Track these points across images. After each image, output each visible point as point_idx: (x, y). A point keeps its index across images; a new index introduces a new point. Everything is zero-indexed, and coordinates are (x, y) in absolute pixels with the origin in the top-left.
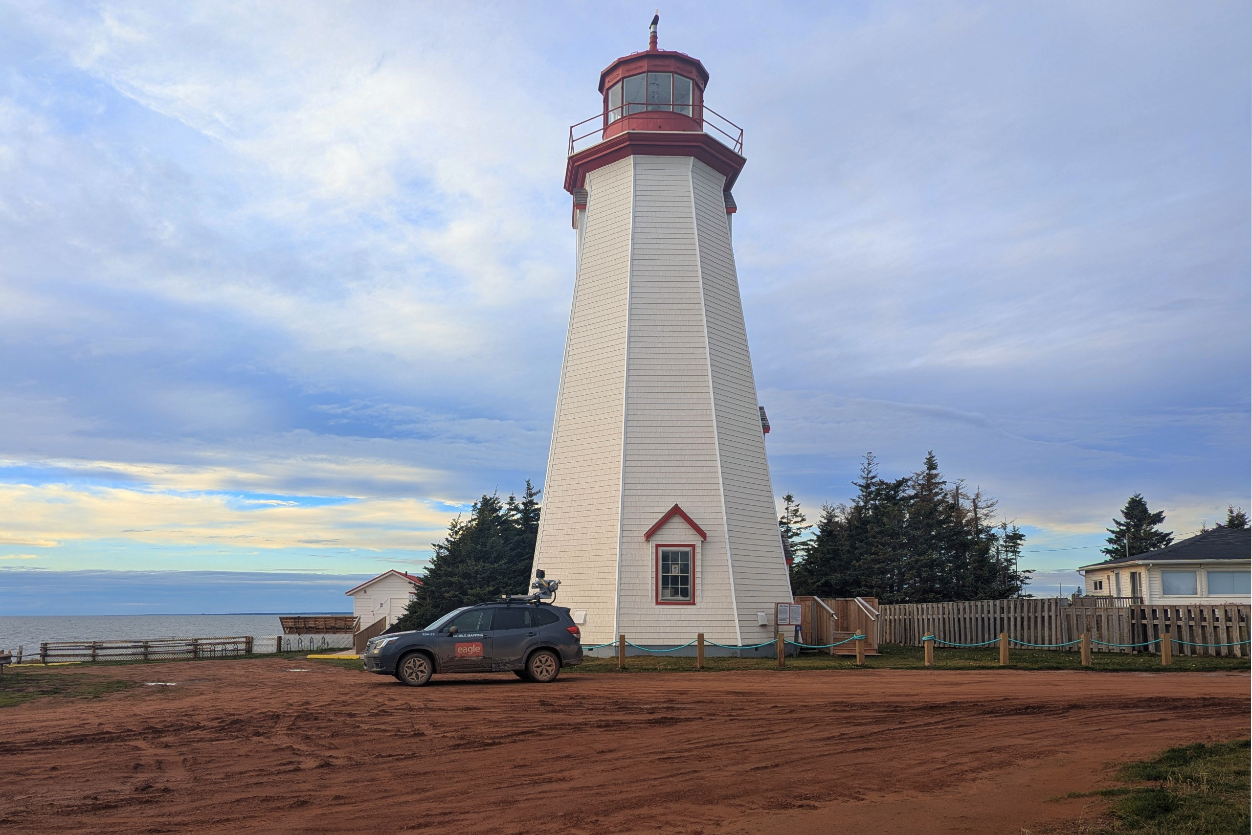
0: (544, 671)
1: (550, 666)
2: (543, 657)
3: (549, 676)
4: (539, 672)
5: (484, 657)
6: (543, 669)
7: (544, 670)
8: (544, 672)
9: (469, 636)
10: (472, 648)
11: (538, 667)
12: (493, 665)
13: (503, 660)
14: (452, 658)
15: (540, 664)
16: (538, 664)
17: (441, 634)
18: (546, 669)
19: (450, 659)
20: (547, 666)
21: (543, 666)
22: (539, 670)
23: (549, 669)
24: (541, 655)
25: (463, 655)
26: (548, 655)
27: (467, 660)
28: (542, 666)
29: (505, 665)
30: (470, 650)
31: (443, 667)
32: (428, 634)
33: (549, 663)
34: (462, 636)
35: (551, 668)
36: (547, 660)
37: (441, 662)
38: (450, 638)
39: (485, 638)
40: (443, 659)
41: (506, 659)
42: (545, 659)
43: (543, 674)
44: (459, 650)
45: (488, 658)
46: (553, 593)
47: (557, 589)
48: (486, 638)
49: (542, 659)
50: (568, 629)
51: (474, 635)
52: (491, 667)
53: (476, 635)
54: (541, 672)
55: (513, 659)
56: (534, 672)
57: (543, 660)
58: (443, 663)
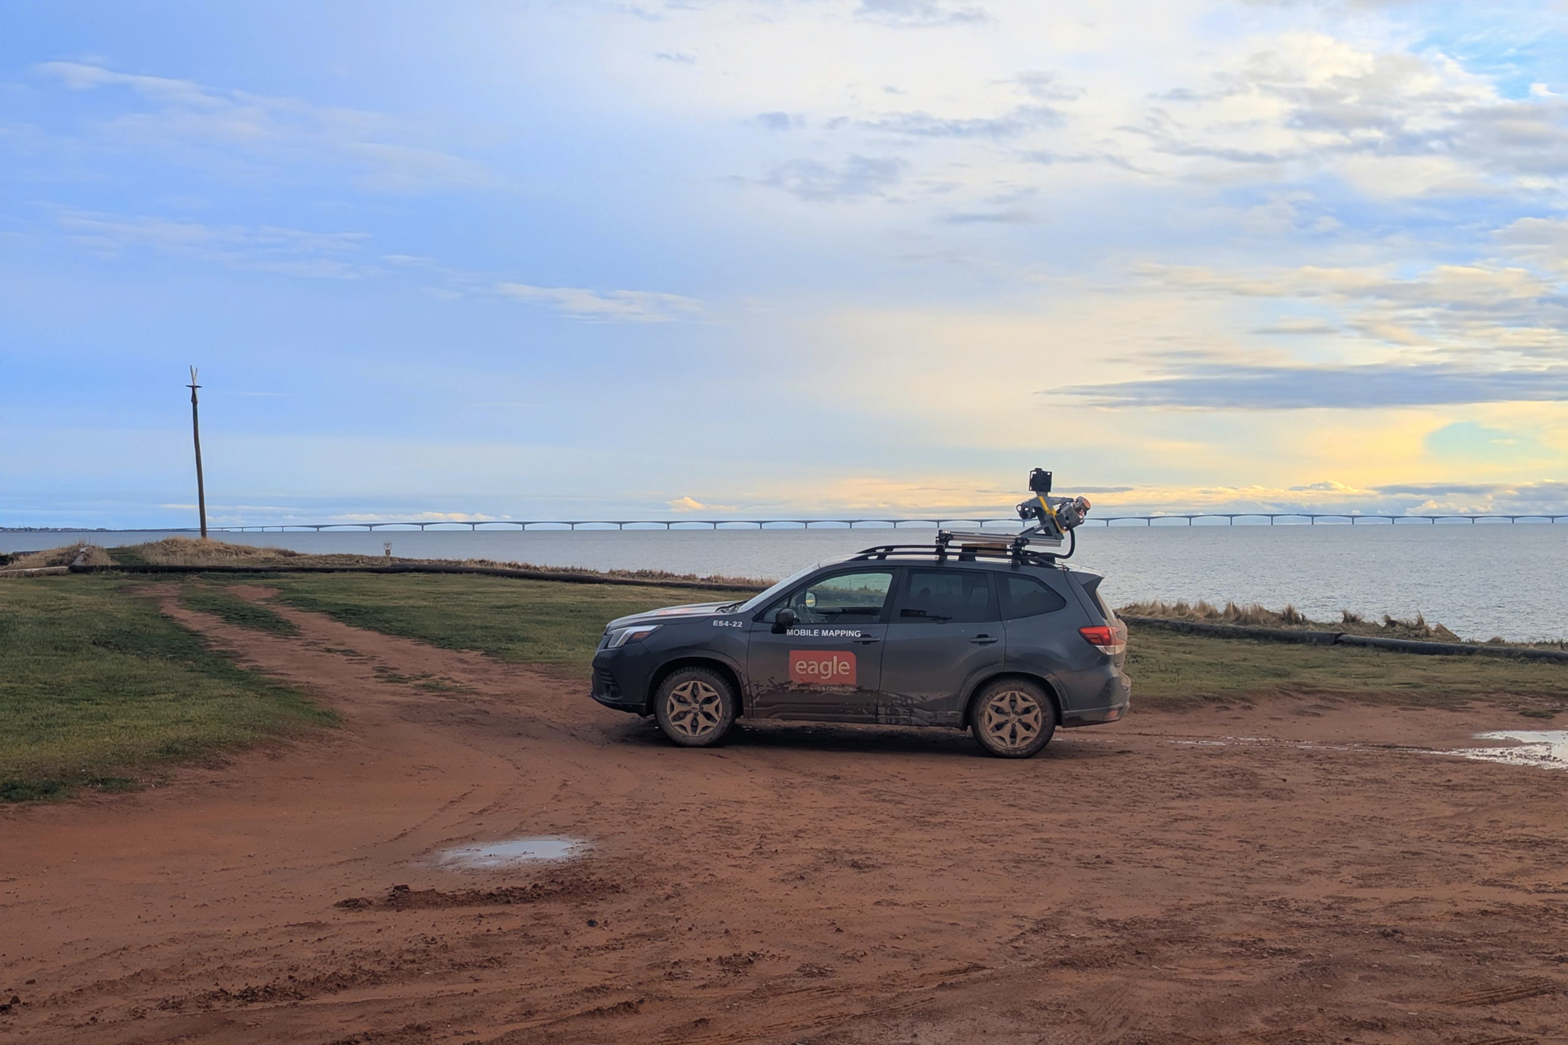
0: (1007, 729)
1: (1028, 727)
2: (1024, 699)
3: (1010, 746)
4: (993, 723)
5: (860, 689)
6: (1007, 722)
7: (1009, 726)
8: (1005, 732)
9: (825, 633)
10: (830, 664)
11: (998, 710)
12: (882, 710)
13: (906, 697)
14: (781, 685)
15: (1008, 709)
16: (1005, 705)
17: (758, 626)
18: (1014, 725)
19: (775, 686)
20: (1020, 721)
21: (1012, 716)
22: (997, 719)
23: (1021, 732)
24: (1022, 690)
25: (807, 680)
26: (1039, 703)
27: (815, 692)
28: (1007, 714)
29: (912, 711)
30: (826, 667)
31: (759, 704)
32: (727, 624)
33: (1029, 718)
34: (808, 633)
35: (1026, 733)
36: (1027, 711)
37: (754, 695)
38: (778, 637)
39: (865, 642)
40: (758, 686)
41: (916, 697)
42: (1026, 705)
43: (999, 733)
44: (797, 667)
45: (871, 691)
46: (1067, 534)
47: (1078, 522)
48: (869, 642)
49: (1019, 700)
50: (1084, 631)
51: (837, 632)
52: (877, 713)
53: (842, 633)
54: (999, 727)
55: (931, 697)
56: (982, 714)
57: (1021, 705)
58: (758, 694)
